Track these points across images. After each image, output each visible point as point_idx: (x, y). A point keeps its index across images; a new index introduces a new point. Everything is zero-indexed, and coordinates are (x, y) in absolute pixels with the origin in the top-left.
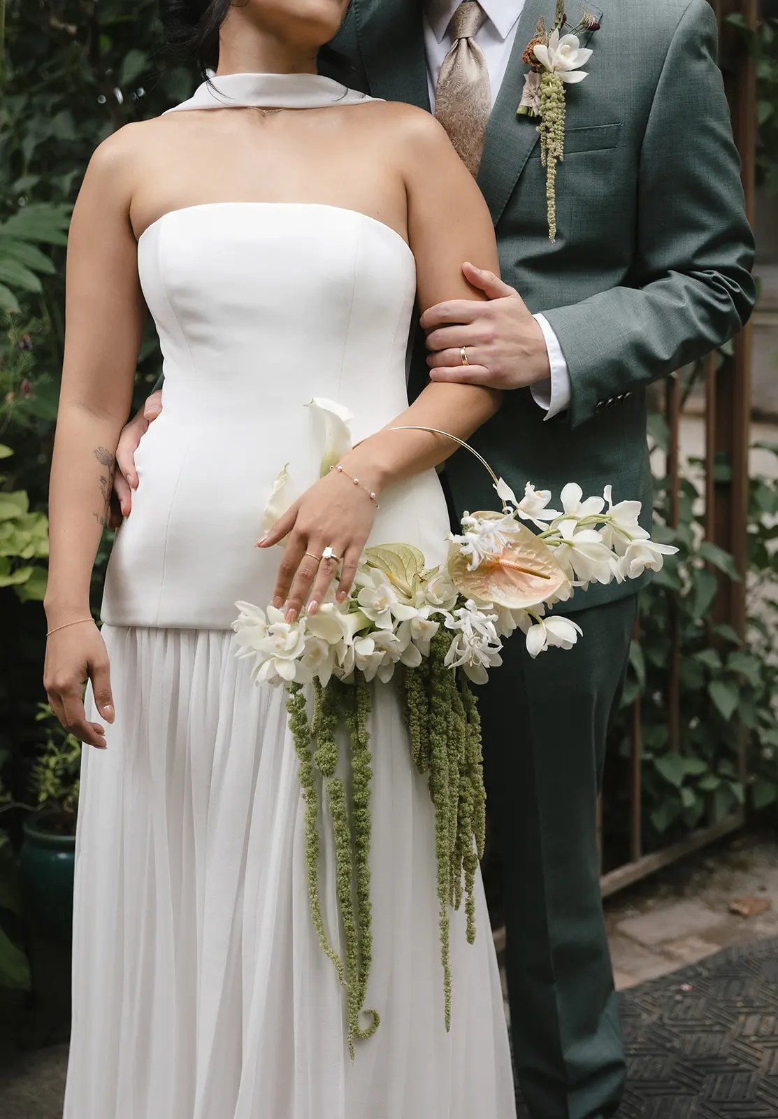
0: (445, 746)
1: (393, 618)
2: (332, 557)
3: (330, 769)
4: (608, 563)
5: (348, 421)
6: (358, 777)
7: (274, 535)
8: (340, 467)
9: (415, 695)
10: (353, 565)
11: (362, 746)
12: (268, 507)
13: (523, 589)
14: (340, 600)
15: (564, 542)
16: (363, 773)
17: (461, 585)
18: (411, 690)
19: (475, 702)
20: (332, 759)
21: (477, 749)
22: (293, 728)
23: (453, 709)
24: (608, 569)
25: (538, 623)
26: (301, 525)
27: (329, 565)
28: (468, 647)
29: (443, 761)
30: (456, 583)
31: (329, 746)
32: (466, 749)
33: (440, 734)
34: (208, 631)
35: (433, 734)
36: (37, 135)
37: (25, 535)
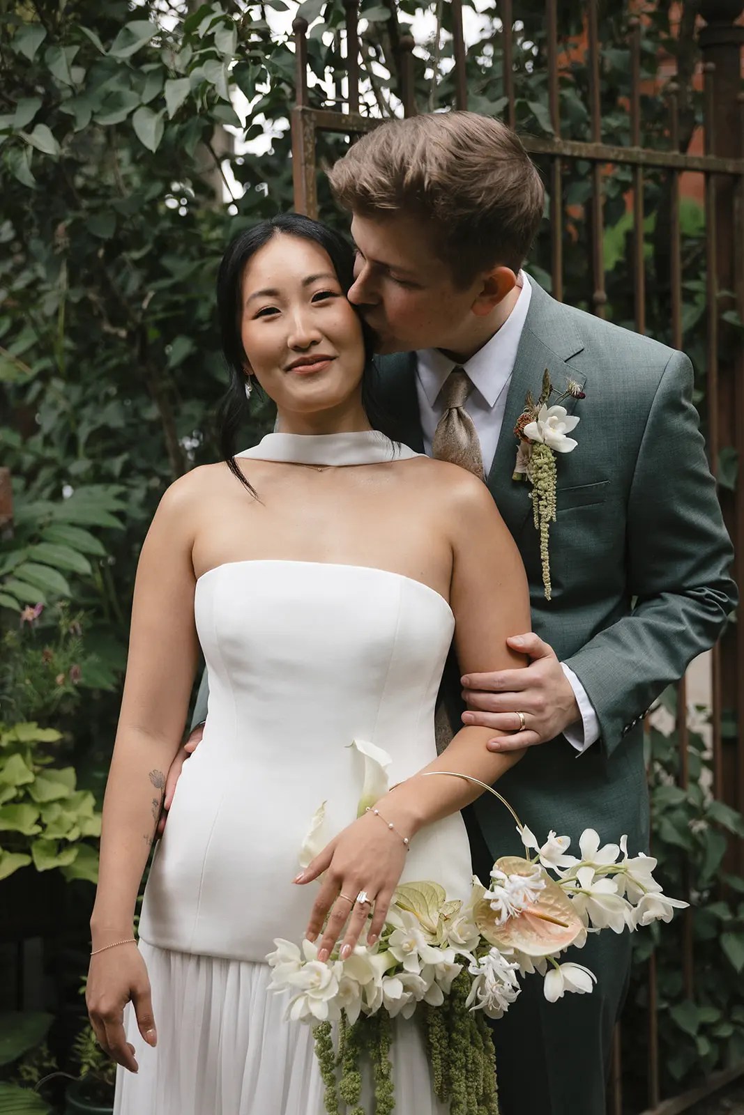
0: (464, 1081)
1: (420, 959)
2: (366, 901)
3: (353, 1099)
4: (622, 914)
5: (386, 767)
6: (381, 1107)
7: (311, 872)
8: (376, 811)
9: (437, 1030)
10: (384, 909)
11: (385, 1077)
12: (305, 842)
13: (541, 934)
14: (371, 942)
15: (583, 892)
16: (386, 1103)
17: (485, 929)
18: (432, 1025)
19: (491, 1034)
20: (355, 1089)
21: (493, 1077)
22: (320, 1054)
23: (472, 1043)
24: (622, 919)
25: (555, 968)
26: (337, 866)
27: (362, 909)
28: (489, 993)
29: (462, 1095)
30: (480, 927)
31: (353, 1076)
32: (484, 1080)
33: (459, 1069)
34: (239, 961)
35: (453, 1070)
36: (92, 422)
37: (70, 816)
